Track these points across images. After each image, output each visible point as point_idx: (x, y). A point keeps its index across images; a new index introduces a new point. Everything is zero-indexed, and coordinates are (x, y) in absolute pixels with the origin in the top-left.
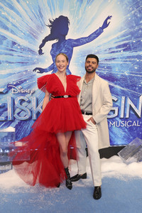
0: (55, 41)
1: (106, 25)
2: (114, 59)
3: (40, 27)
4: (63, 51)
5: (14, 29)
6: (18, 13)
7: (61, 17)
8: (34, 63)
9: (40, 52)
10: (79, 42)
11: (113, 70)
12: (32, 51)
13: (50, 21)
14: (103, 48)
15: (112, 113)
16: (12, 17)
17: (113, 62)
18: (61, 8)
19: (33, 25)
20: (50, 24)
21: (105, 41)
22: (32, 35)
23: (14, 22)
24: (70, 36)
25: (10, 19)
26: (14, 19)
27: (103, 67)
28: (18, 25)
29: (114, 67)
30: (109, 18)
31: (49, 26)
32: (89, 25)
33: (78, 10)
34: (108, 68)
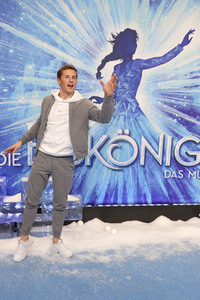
1: (186, 41)
2: (196, 86)
3: (100, 44)
4: (129, 74)
5: (65, 45)
6: (71, 24)
8: (90, 91)
9: (99, 76)
10: (151, 63)
11: (195, 101)
12: (88, 75)
13: (113, 36)
14: (182, 72)
15: (192, 159)
16: (63, 31)
17: (195, 90)
18: (128, 19)
19: (90, 41)
20: (113, 39)
21: (186, 62)
22: (89, 54)
23: (66, 36)
24: (139, 54)
25: (61, 32)
26: (66, 32)
27: (182, 97)
28: (70, 40)
29: (197, 97)
30: (191, 32)
31: (112, 42)
32: (165, 40)
33: (150, 22)
34: (189, 98)
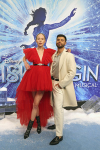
0: (36, 26)
1: (72, 14)
2: (78, 39)
3: (25, 16)
4: (42, 32)
5: (6, 17)
6: (9, 5)
7: (41, 8)
8: (21, 42)
9: (26, 33)
10: (54, 26)
11: (78, 46)
12: (19, 33)
13: (33, 12)
14: (70, 31)
15: (77, 77)
16: (5, 9)
17: (78, 41)
18: (41, 1)
19: (20, 14)
20: (32, 13)
21: (72, 26)
22: (20, 21)
23: (6, 11)
25: (3, 9)
27: (71, 44)
28: (9, 14)
29: (79, 44)
30: (74, 9)
31: (32, 15)
32: (61, 14)
33: (53, 4)
34: (75, 45)
